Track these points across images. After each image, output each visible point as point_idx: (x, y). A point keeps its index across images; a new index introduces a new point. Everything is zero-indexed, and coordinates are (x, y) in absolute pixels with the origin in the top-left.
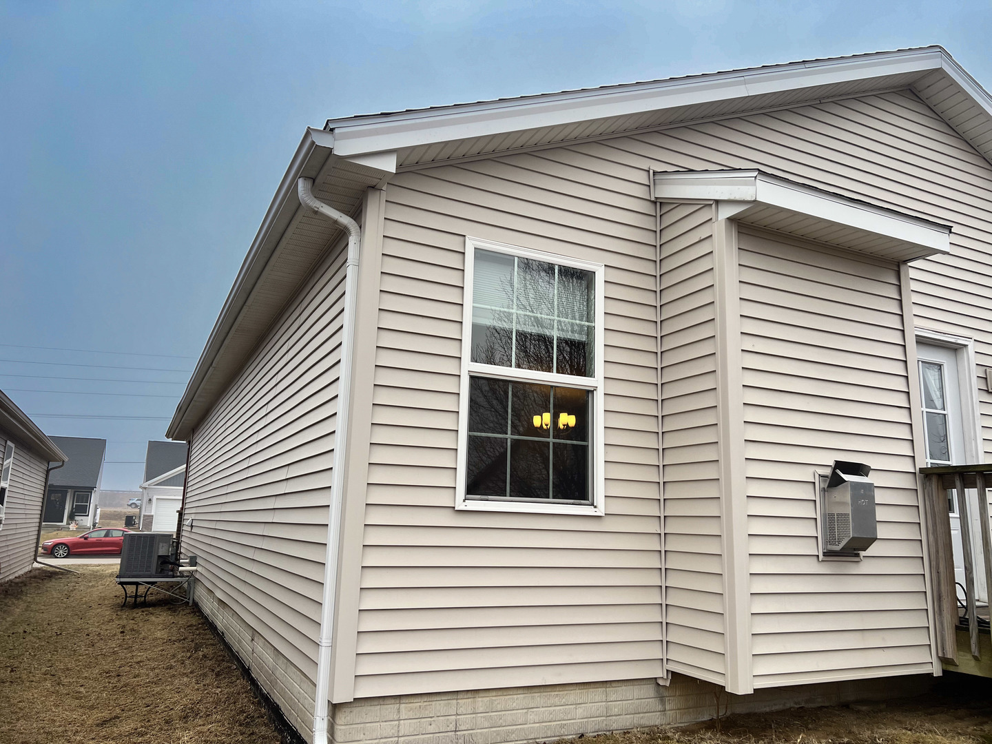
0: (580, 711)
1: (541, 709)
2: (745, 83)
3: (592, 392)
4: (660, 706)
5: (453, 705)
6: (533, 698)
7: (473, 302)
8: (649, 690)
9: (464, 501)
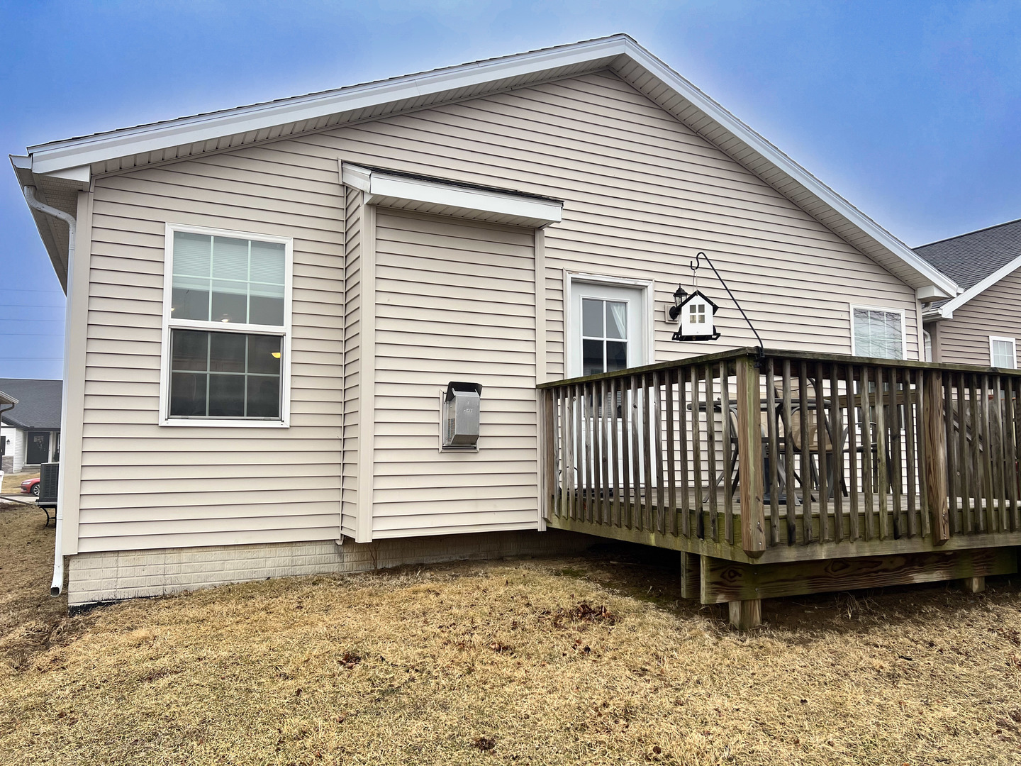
0: (269, 563)
1: (235, 561)
2: (416, 85)
3: (283, 337)
4: (339, 559)
5: (161, 557)
6: (228, 553)
7: (173, 273)
8: (329, 548)
9: (166, 420)
